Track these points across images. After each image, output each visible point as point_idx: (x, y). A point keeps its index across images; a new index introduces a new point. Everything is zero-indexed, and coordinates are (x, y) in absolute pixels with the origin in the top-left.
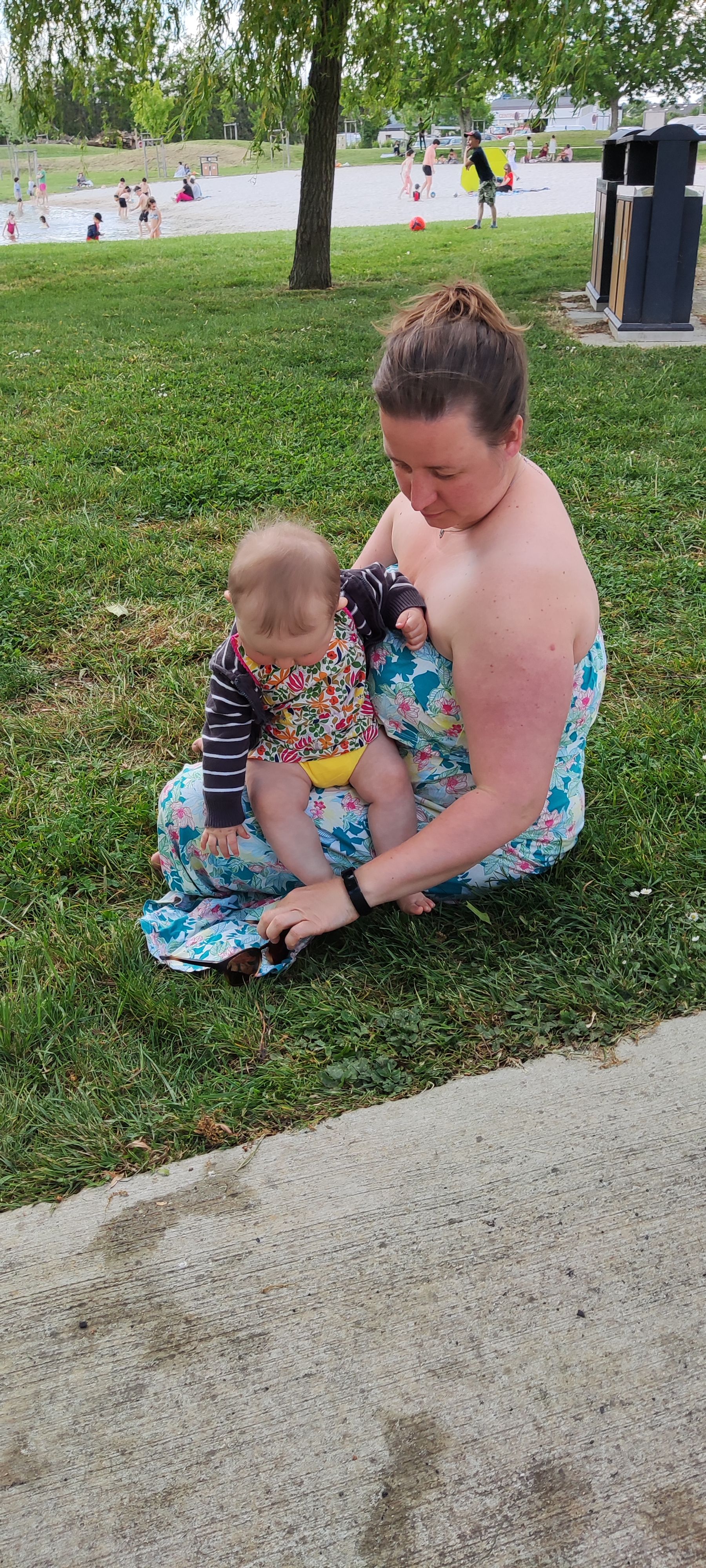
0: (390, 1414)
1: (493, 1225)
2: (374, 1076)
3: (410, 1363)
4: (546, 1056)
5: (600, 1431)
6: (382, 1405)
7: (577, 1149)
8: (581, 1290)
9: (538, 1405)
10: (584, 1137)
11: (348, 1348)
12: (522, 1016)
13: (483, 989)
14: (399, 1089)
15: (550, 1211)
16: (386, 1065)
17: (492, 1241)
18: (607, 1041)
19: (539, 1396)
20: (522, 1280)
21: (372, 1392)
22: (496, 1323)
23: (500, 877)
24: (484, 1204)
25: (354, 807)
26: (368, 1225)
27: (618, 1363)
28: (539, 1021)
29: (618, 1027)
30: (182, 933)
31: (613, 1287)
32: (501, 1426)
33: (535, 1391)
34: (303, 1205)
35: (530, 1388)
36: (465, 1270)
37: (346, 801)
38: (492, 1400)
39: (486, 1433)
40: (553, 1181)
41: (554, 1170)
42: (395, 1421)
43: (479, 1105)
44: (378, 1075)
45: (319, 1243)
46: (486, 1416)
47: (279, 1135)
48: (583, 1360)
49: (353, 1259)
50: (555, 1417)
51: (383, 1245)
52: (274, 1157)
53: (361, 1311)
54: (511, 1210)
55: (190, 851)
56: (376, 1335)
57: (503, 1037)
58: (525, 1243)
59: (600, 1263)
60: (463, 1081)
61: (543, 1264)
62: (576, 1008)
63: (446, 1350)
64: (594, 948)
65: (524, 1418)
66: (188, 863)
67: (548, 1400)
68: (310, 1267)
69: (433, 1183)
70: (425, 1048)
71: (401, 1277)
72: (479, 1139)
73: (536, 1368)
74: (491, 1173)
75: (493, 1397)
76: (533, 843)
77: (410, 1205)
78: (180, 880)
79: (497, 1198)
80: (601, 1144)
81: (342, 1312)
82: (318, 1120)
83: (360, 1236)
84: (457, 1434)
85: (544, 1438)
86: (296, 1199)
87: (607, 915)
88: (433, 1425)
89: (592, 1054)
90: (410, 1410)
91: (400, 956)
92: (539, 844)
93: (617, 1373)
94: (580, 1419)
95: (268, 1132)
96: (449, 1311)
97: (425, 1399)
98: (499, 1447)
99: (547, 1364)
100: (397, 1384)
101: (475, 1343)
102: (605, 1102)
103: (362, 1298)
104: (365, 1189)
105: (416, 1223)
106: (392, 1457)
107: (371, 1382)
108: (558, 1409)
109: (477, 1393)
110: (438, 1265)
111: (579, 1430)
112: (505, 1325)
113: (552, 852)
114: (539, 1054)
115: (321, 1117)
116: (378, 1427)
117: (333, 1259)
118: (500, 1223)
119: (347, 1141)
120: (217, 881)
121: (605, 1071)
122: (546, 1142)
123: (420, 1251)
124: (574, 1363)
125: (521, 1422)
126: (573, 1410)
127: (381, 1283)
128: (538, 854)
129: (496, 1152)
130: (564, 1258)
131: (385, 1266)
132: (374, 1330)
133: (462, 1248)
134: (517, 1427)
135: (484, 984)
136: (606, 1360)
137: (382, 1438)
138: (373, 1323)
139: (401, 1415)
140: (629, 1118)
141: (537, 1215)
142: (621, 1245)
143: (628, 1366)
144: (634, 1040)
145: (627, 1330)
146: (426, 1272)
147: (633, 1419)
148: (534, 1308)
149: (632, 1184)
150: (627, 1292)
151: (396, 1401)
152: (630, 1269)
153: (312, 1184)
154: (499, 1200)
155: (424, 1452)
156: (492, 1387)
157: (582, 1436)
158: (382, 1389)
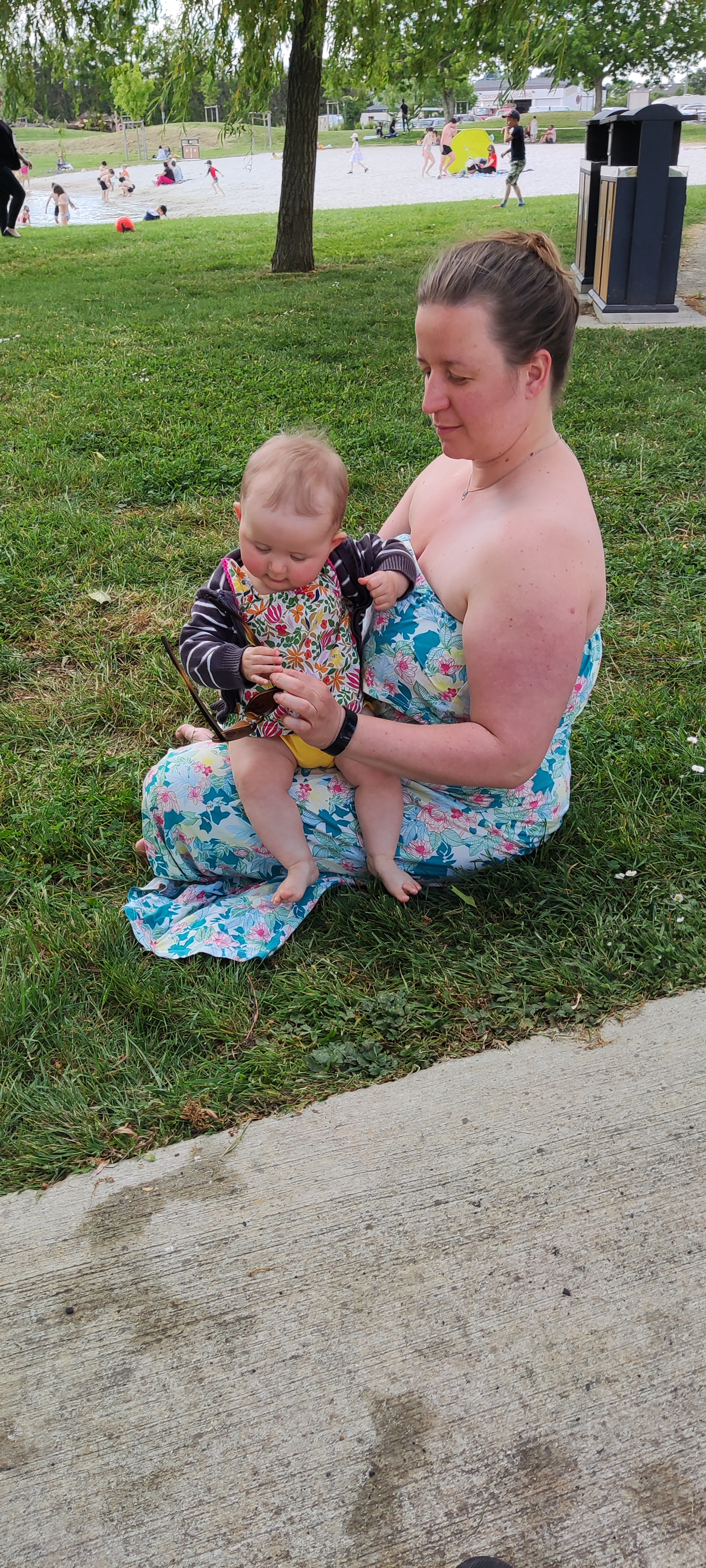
0: (377, 1394)
1: (479, 1206)
2: (359, 1060)
3: (396, 1343)
4: (532, 1038)
5: (586, 1408)
6: (369, 1385)
7: (564, 1130)
8: (566, 1268)
9: (525, 1383)
10: (570, 1117)
11: (334, 1329)
12: (508, 998)
13: (468, 972)
14: (385, 1072)
15: (536, 1191)
16: (372, 1049)
17: (478, 1221)
18: (592, 1022)
19: (525, 1375)
20: (508, 1259)
21: (359, 1373)
22: (483, 1302)
23: (485, 859)
24: (470, 1185)
25: (340, 790)
26: (354, 1207)
27: (603, 1340)
28: (524, 1003)
29: (603, 1008)
30: (167, 919)
31: (598, 1265)
32: (487, 1405)
33: (522, 1370)
34: (289, 1188)
35: (516, 1366)
36: (451, 1250)
37: (332, 784)
38: (478, 1379)
39: (473, 1412)
40: (538, 1161)
41: (540, 1151)
42: (383, 1401)
43: (464, 1087)
44: (364, 1058)
45: (306, 1225)
46: (472, 1395)
47: (265, 1119)
48: (568, 1338)
49: (340, 1241)
50: (541, 1395)
51: (369, 1227)
52: (260, 1141)
53: (347, 1292)
54: (497, 1190)
55: (175, 835)
56: (363, 1316)
57: (489, 1020)
58: (510, 1223)
59: (585, 1242)
60: (448, 1063)
61: (529, 1244)
62: (561, 990)
63: (432, 1329)
64: (579, 930)
65: (510, 1396)
66: (173, 847)
67: (534, 1378)
68: (296, 1249)
69: (419, 1165)
70: (410, 1031)
71: (387, 1258)
72: (465, 1121)
73: (522, 1346)
74: (477, 1154)
75: (479, 1376)
76: (518, 824)
77: (396, 1187)
78: (165, 865)
79: (483, 1179)
80: (586, 1124)
81: (329, 1294)
82: (303, 1104)
83: (346, 1218)
84: (444, 1413)
85: (530, 1416)
86: (282, 1183)
87: (592, 897)
88: (420, 1404)
89: (577, 1035)
90: (397, 1390)
91: (386, 940)
92: (524, 825)
93: (602, 1351)
94: (566, 1397)
95: (254, 1116)
96: (435, 1292)
97: (411, 1379)
98: (485, 1425)
99: (533, 1342)
100: (384, 1364)
101: (461, 1323)
102: (590, 1083)
103: (348, 1279)
104: (351, 1171)
105: (403, 1204)
106: (379, 1436)
107: (358, 1362)
108: (544, 1386)
109: (463, 1372)
110: (425, 1246)
111: (565, 1408)
112: (492, 1304)
113: (537, 833)
114: (525, 1036)
115: (307, 1101)
116: (364, 1407)
117: (319, 1241)
118: (485, 1204)
119: (333, 1125)
120: (202, 865)
121: (590, 1052)
122: (532, 1123)
123: (406, 1233)
124: (560, 1341)
125: (507, 1400)
126: (559, 1387)
127: (367, 1265)
128: (522, 835)
129: (482, 1134)
130: (550, 1238)
131: (372, 1248)
132: (360, 1311)
133: (448, 1229)
134: (503, 1405)
135: (470, 967)
136: (592, 1338)
137: (369, 1418)
138: (360, 1304)
139: (388, 1395)
140: (614, 1098)
141: (523, 1195)
142: (606, 1223)
143: (614, 1344)
144: (619, 1020)
145: (612, 1307)
146: (412, 1253)
147: (619, 1396)
148: (520, 1287)
149: (617, 1163)
150: (613, 1270)
151: (383, 1381)
152: (615, 1247)
153: (299, 1167)
154: (485, 1182)
155: (410, 1431)
156: (479, 1366)
157: (569, 1413)
158: (369, 1370)
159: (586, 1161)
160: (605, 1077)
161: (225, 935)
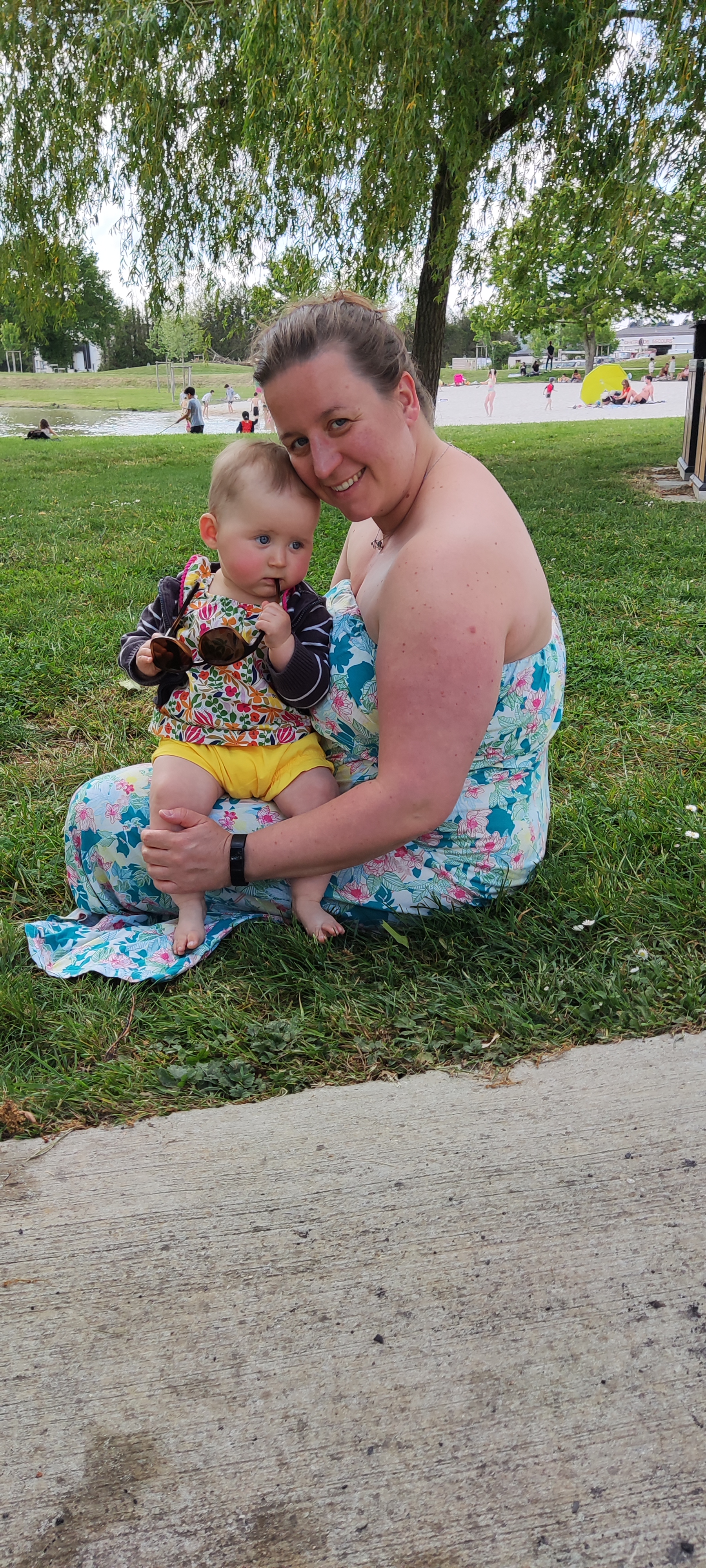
0: (103, 1430)
1: (305, 1237)
2: (222, 1080)
3: (148, 1376)
4: (428, 1072)
5: (359, 1475)
6: (97, 1418)
7: (432, 1165)
8: (388, 1313)
9: (291, 1437)
10: (445, 1154)
11: (80, 1353)
12: (413, 1032)
13: (376, 1006)
14: (247, 1094)
15: (379, 1226)
16: (238, 1070)
17: (299, 1253)
18: (503, 1061)
19: (295, 1427)
20: (320, 1297)
21: (90, 1405)
22: (272, 1341)
24: (302, 1213)
26: (157, 1226)
27: (407, 1398)
28: (430, 1038)
29: (520, 1050)
31: (429, 1312)
32: (235, 1456)
33: (293, 1422)
34: (88, 1200)
35: (288, 1417)
36: (255, 1280)
37: (263, 814)
38: (235, 1426)
39: (214, 1463)
40: (393, 1195)
41: (398, 1184)
42: (106, 1439)
43: (332, 1114)
44: (229, 1079)
45: (92, 1240)
46: (220, 1444)
47: (91, 1129)
48: (364, 1391)
49: (125, 1260)
50: (307, 1453)
51: (166, 1248)
52: (75, 1150)
53: (111, 1314)
54: (333, 1222)
55: (93, 859)
56: (121, 1344)
57: (383, 1051)
58: (334, 1257)
59: (420, 1285)
60: (322, 1090)
61: (350, 1282)
62: (473, 1026)
63: (198, 1365)
64: (517, 976)
65: (267, 1451)
66: (90, 872)
67: (305, 1433)
68: (71, 1264)
69: (251, 1188)
70: (291, 1056)
71: (174, 1283)
72: (320, 1148)
73: (303, 1395)
74: (322, 1183)
75: (237, 1422)
77: (214, 1209)
78: (86, 897)
79: (320, 1209)
80: (462, 1162)
81: (89, 1314)
82: (140, 1117)
83: (142, 1237)
84: (177, 1461)
85: (286, 1476)
86: (83, 1194)
87: (541, 946)
88: (151, 1447)
89: (482, 1073)
90: (128, 1427)
91: (295, 969)
93: (403, 1410)
94: (339, 1459)
95: (79, 1125)
96: (217, 1324)
97: (151, 1418)
98: (224, 1481)
99: (317, 1391)
100: (124, 1398)
101: (237, 1361)
102: (481, 1121)
103: (120, 1302)
104: (167, 1188)
105: (215, 1227)
106: (87, 1478)
107: (94, 1392)
108: (314, 1444)
109: (220, 1416)
110: (224, 1274)
111: (332, 1471)
112: (282, 1344)
113: (495, 882)
114: (420, 1069)
115: (144, 1114)
116: (81, 1443)
117: (101, 1257)
118: (314, 1235)
119: (166, 1140)
120: (123, 897)
121: (491, 1091)
122: (398, 1156)
123: (208, 1257)
124: (352, 1393)
125: (263, 1454)
126: (334, 1447)
127: (148, 1288)
128: (476, 881)
129: (335, 1162)
130: (379, 1277)
131: (160, 1270)
132: (118, 1336)
133: (260, 1258)
134: (256, 1460)
135: (381, 1001)
136: (394, 1393)
137: (83, 1456)
138: (122, 1329)
139: (116, 1432)
140: (505, 1138)
141: (361, 1229)
142: (454, 1268)
143: (420, 1403)
144: (535, 1061)
145: (432, 1362)
146: (207, 1280)
147: (407, 1465)
148: (324, 1328)
149: (487, 1205)
150: (445, 1320)
151: (116, 1415)
152: (456, 1295)
153: (109, 1180)
154: (321, 1211)
155: (127, 1477)
156: (240, 1412)
157: (335, 1479)
158: (104, 1401)
159: (451, 1199)
160: (500, 1116)
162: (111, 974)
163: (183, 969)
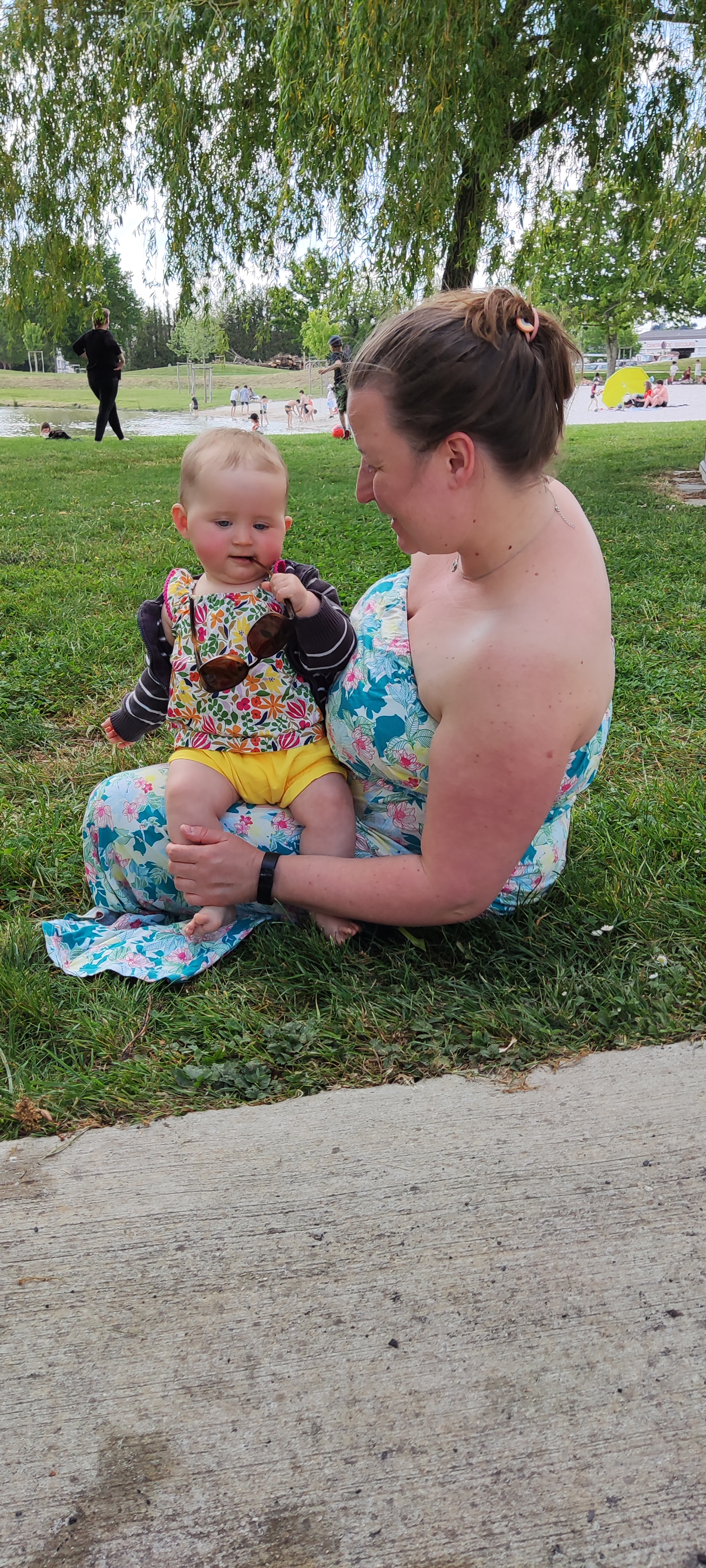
0: (116, 1429)
1: (320, 1239)
2: (238, 1081)
3: (162, 1376)
4: (445, 1076)
5: (373, 1480)
6: (111, 1418)
8: (403, 1317)
9: (305, 1440)
10: (461, 1158)
11: (94, 1353)
12: (430, 1036)
13: (392, 1008)
14: (263, 1096)
15: (394, 1230)
16: (254, 1071)
17: (314, 1256)
18: (521, 1066)
19: (309, 1431)
20: (335, 1300)
21: (104, 1404)
22: (286, 1344)
24: (317, 1216)
25: (285, 826)
26: (171, 1226)
27: (422, 1403)
28: (446, 1042)
29: (538, 1055)
31: (444, 1318)
32: (248, 1459)
33: (307, 1425)
34: (104, 1199)
35: (302, 1420)
36: (270, 1282)
37: (277, 820)
38: (248, 1429)
39: (227, 1465)
40: (408, 1199)
41: (414, 1188)
42: (119, 1439)
43: (347, 1117)
44: (245, 1080)
45: (107, 1239)
46: (234, 1446)
47: (107, 1128)
48: (378, 1395)
49: (140, 1259)
50: (321, 1457)
51: (181, 1248)
52: (91, 1149)
53: (126, 1314)
54: (348, 1225)
56: (135, 1343)
57: (399, 1054)
58: (352, 1261)
59: (435, 1290)
60: (338, 1092)
61: (365, 1286)
62: (491, 1030)
63: (212, 1366)
64: (534, 981)
65: (281, 1454)
67: (319, 1436)
68: (86, 1262)
69: (266, 1190)
70: (307, 1058)
71: (189, 1284)
72: (336, 1150)
73: (317, 1399)
74: (337, 1186)
75: (251, 1425)
77: (229, 1211)
78: (104, 893)
79: (335, 1212)
80: (479, 1167)
81: (103, 1314)
82: (155, 1116)
83: (157, 1237)
84: (190, 1462)
85: (299, 1479)
86: (98, 1193)
87: (560, 950)
88: (164, 1448)
89: (499, 1078)
90: (142, 1428)
91: (312, 970)
93: (417, 1415)
94: (353, 1463)
95: (95, 1123)
96: (232, 1325)
97: (165, 1419)
98: (237, 1483)
99: (331, 1394)
100: (138, 1398)
101: (251, 1363)
102: (498, 1126)
103: (134, 1301)
104: (183, 1189)
105: (230, 1228)
106: (100, 1478)
107: (107, 1391)
108: (328, 1447)
109: (233, 1418)
110: (239, 1275)
111: (346, 1476)
112: (297, 1346)
114: (437, 1073)
115: (160, 1113)
116: (94, 1443)
117: (116, 1257)
118: (328, 1238)
119: (181, 1141)
120: (140, 894)
121: (508, 1096)
122: (413, 1160)
123: (222, 1258)
124: (367, 1397)
125: (276, 1457)
126: (348, 1451)
127: (163, 1288)
129: (350, 1165)
130: (394, 1281)
131: (175, 1270)
132: (133, 1336)
133: (274, 1260)
134: (269, 1463)
135: (397, 1004)
136: (408, 1399)
137: (96, 1455)
138: (136, 1329)
139: (130, 1432)
140: (522, 1144)
141: (376, 1233)
142: (469, 1273)
143: (434, 1409)
144: (553, 1067)
145: (447, 1368)
146: (222, 1282)
147: (421, 1471)
148: (339, 1331)
149: (503, 1211)
150: (461, 1325)
151: (129, 1415)
152: (472, 1300)
153: (125, 1179)
154: (336, 1213)
155: (141, 1477)
156: (254, 1414)
157: (348, 1483)
158: (118, 1401)
159: (467, 1204)
160: (517, 1121)
161: (142, 957)
162: (127, 973)
163: (201, 969)
